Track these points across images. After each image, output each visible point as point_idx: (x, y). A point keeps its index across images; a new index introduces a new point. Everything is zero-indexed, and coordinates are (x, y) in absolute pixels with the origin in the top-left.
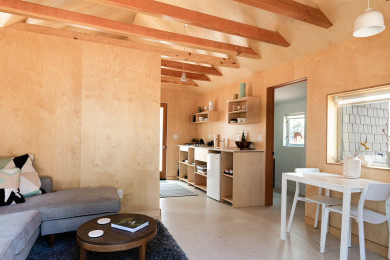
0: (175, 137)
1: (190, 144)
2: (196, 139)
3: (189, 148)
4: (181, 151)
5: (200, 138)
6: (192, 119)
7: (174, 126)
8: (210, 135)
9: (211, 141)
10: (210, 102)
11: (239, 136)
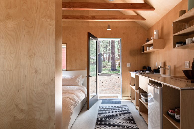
0: (128, 65)
3: (136, 75)
4: (132, 77)
6: (142, 50)
8: (157, 63)
9: (157, 68)
10: (155, 31)
11: (189, 62)
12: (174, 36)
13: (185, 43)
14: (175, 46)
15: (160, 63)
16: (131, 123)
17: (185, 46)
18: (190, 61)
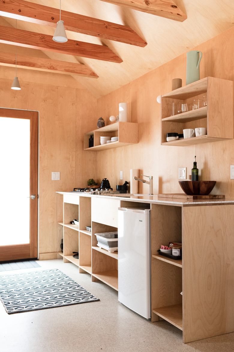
0: (55, 176)
1: (82, 190)
2: (95, 179)
3: (81, 197)
4: (66, 204)
5: (102, 178)
6: (87, 142)
7: (52, 156)
8: (121, 172)
9: (124, 183)
10: (120, 104)
11: (185, 169)
12: (163, 122)
13: (181, 136)
14: (164, 140)
15: (131, 171)
16: (81, 294)
17: (181, 141)
18: (187, 168)
